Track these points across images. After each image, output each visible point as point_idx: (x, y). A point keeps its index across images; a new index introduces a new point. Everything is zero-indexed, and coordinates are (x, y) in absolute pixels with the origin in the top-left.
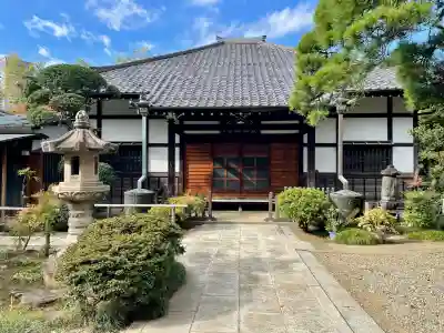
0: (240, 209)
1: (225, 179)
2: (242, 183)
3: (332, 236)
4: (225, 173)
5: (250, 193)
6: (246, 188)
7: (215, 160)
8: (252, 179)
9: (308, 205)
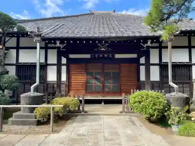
0: (103, 103)
1: (94, 85)
2: (104, 87)
3: (175, 128)
4: (94, 81)
5: (108, 93)
6: (106, 90)
7: (88, 74)
8: (110, 84)
9: (154, 104)
